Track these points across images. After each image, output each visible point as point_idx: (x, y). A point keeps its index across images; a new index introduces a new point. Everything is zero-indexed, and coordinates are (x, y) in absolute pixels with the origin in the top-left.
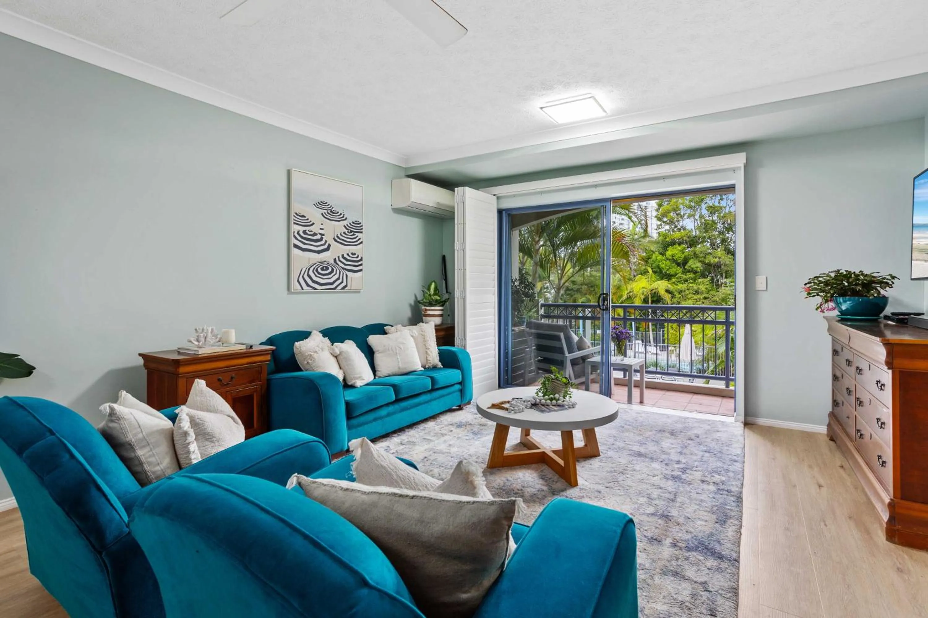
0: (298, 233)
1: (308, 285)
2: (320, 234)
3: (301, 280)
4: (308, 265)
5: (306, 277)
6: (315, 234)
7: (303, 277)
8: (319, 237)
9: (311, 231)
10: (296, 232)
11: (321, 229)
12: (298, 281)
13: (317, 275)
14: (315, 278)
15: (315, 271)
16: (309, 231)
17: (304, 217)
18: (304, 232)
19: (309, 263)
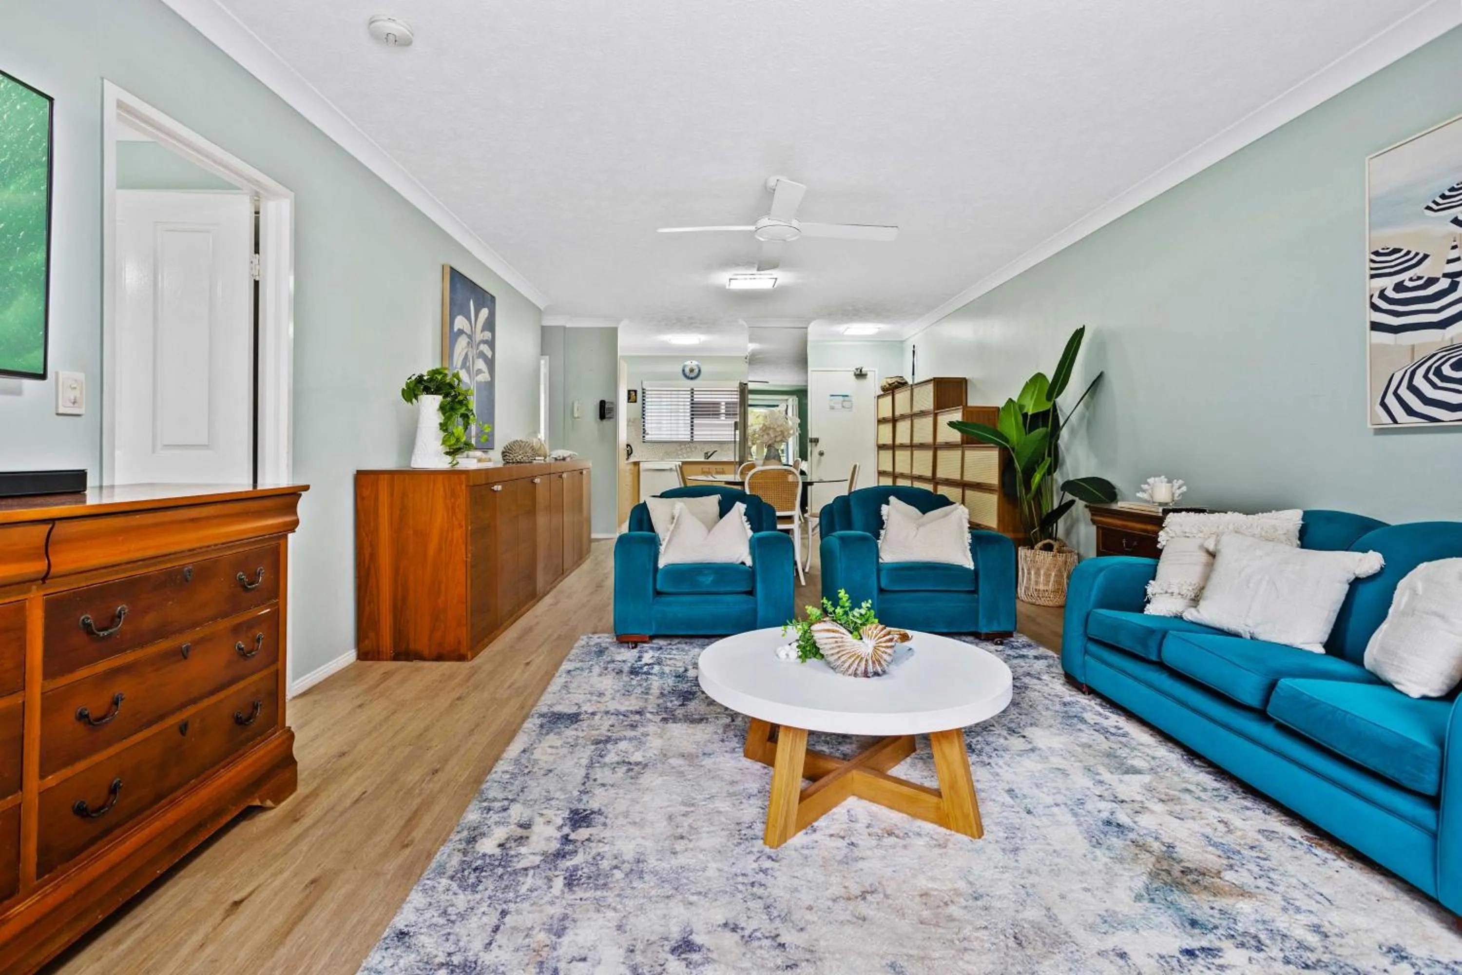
0: (1382, 296)
1: (1410, 411)
2: (1445, 275)
3: (1391, 401)
4: (1407, 363)
5: (1404, 392)
6: (1432, 281)
7: (1395, 393)
8: (1444, 283)
9: (1419, 278)
10: (1377, 294)
11: (1449, 262)
12: (1383, 405)
13: (1439, 383)
14: (1429, 392)
15: (1431, 376)
16: (1411, 279)
17: (1399, 250)
18: (1399, 287)
19: (1413, 358)
